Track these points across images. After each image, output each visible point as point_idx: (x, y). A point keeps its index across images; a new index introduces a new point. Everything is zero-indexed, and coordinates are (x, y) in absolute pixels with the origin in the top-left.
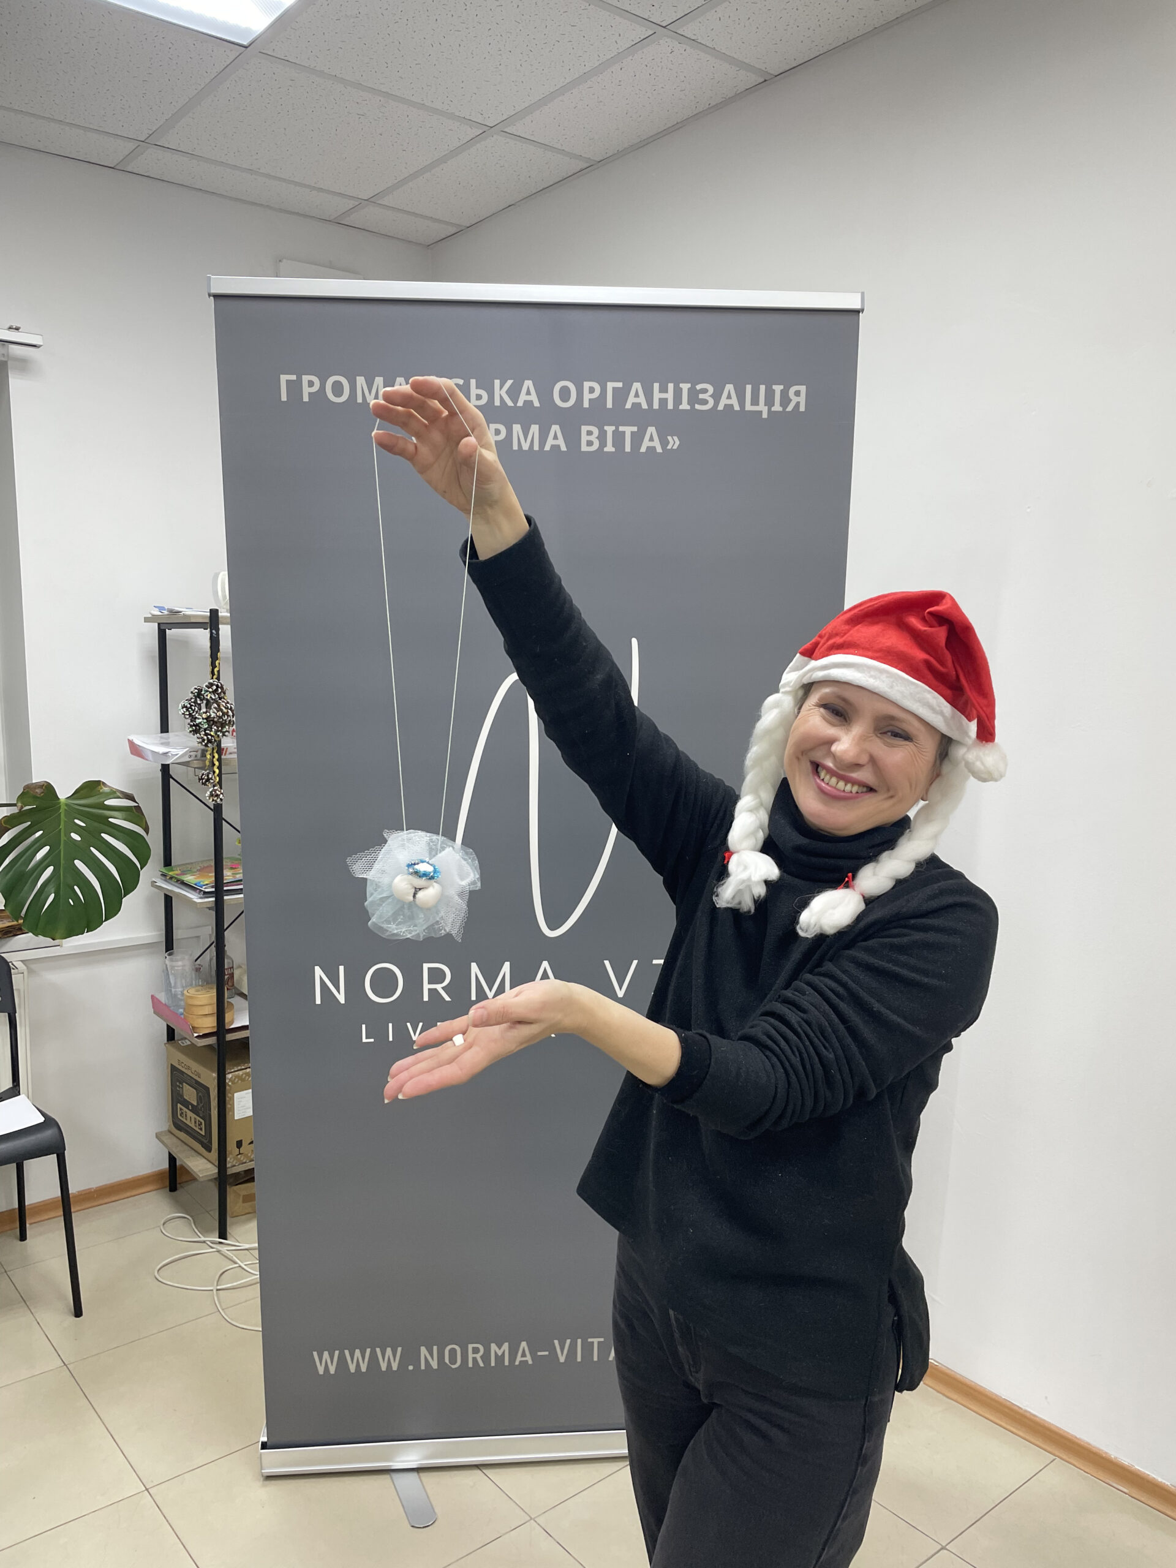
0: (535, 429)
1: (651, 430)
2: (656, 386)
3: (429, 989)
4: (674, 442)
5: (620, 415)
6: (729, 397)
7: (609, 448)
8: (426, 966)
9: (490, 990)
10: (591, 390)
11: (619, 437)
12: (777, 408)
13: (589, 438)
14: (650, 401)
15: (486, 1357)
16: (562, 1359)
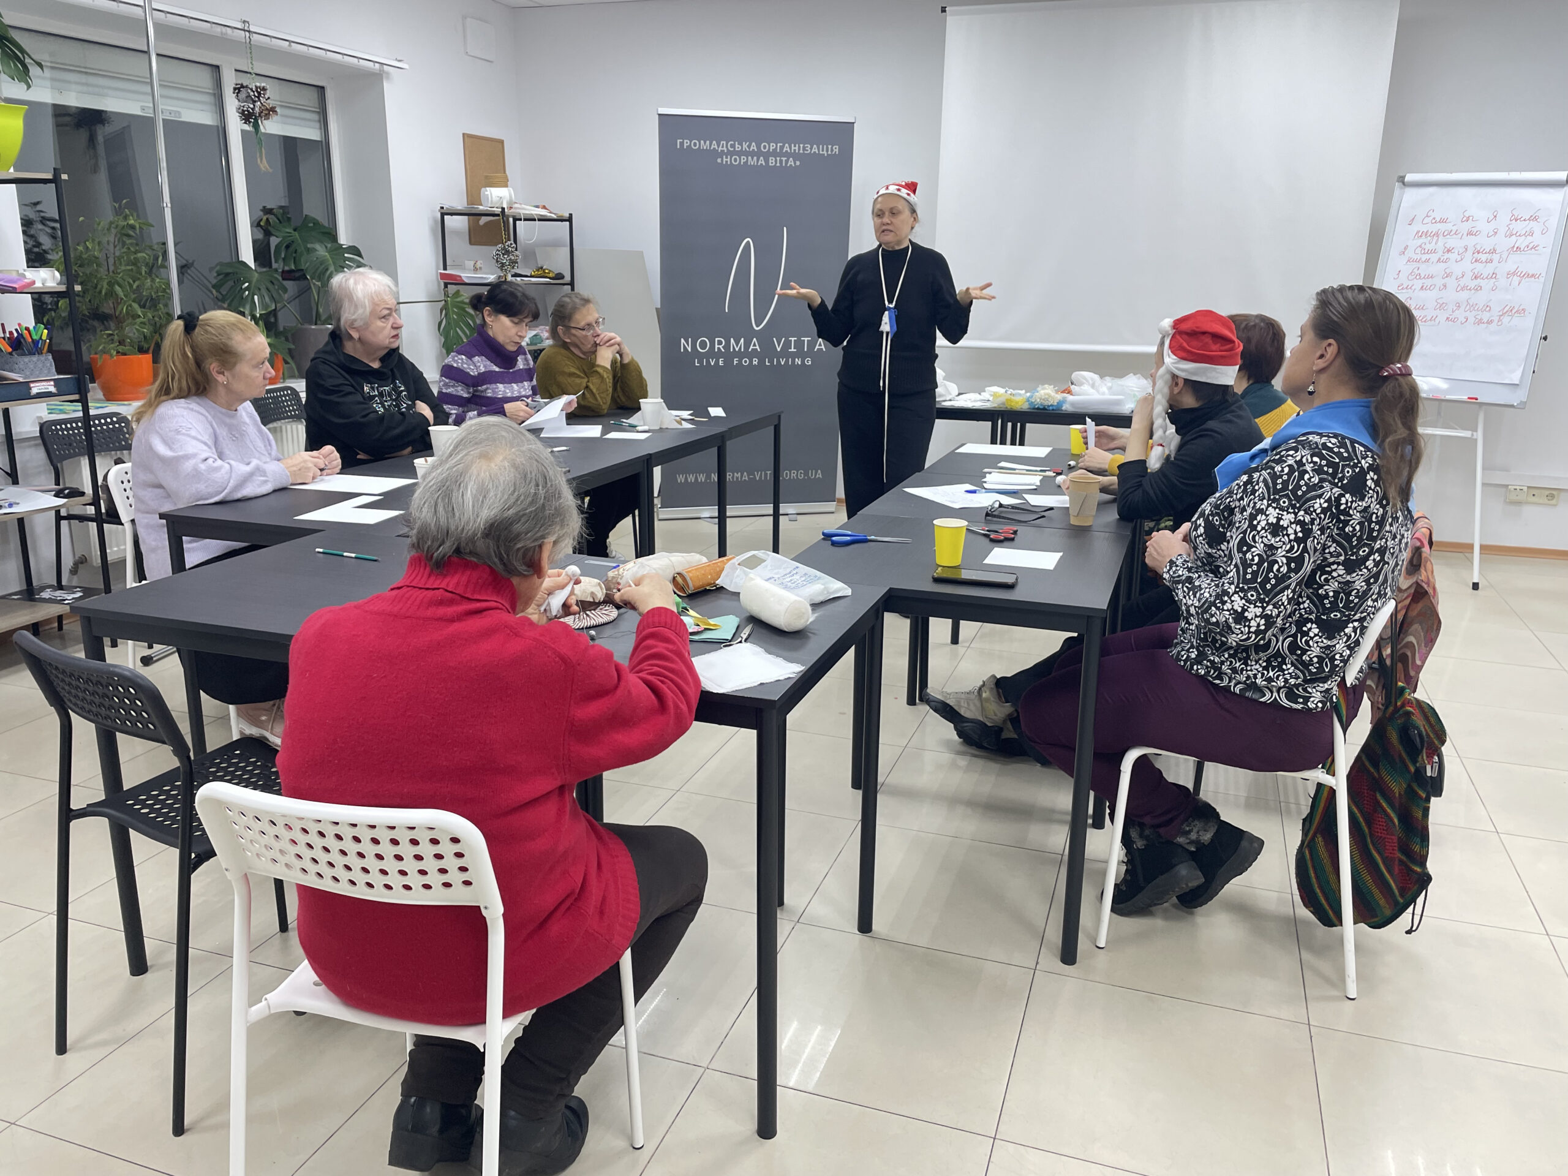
0: (755, 158)
1: (791, 159)
2: (793, 145)
3: (719, 348)
4: (798, 163)
5: (781, 154)
6: (815, 149)
7: (778, 164)
8: (717, 339)
9: (737, 346)
10: (773, 146)
11: (781, 161)
12: (829, 153)
13: (772, 161)
14: (791, 149)
15: (733, 477)
16: (758, 479)
